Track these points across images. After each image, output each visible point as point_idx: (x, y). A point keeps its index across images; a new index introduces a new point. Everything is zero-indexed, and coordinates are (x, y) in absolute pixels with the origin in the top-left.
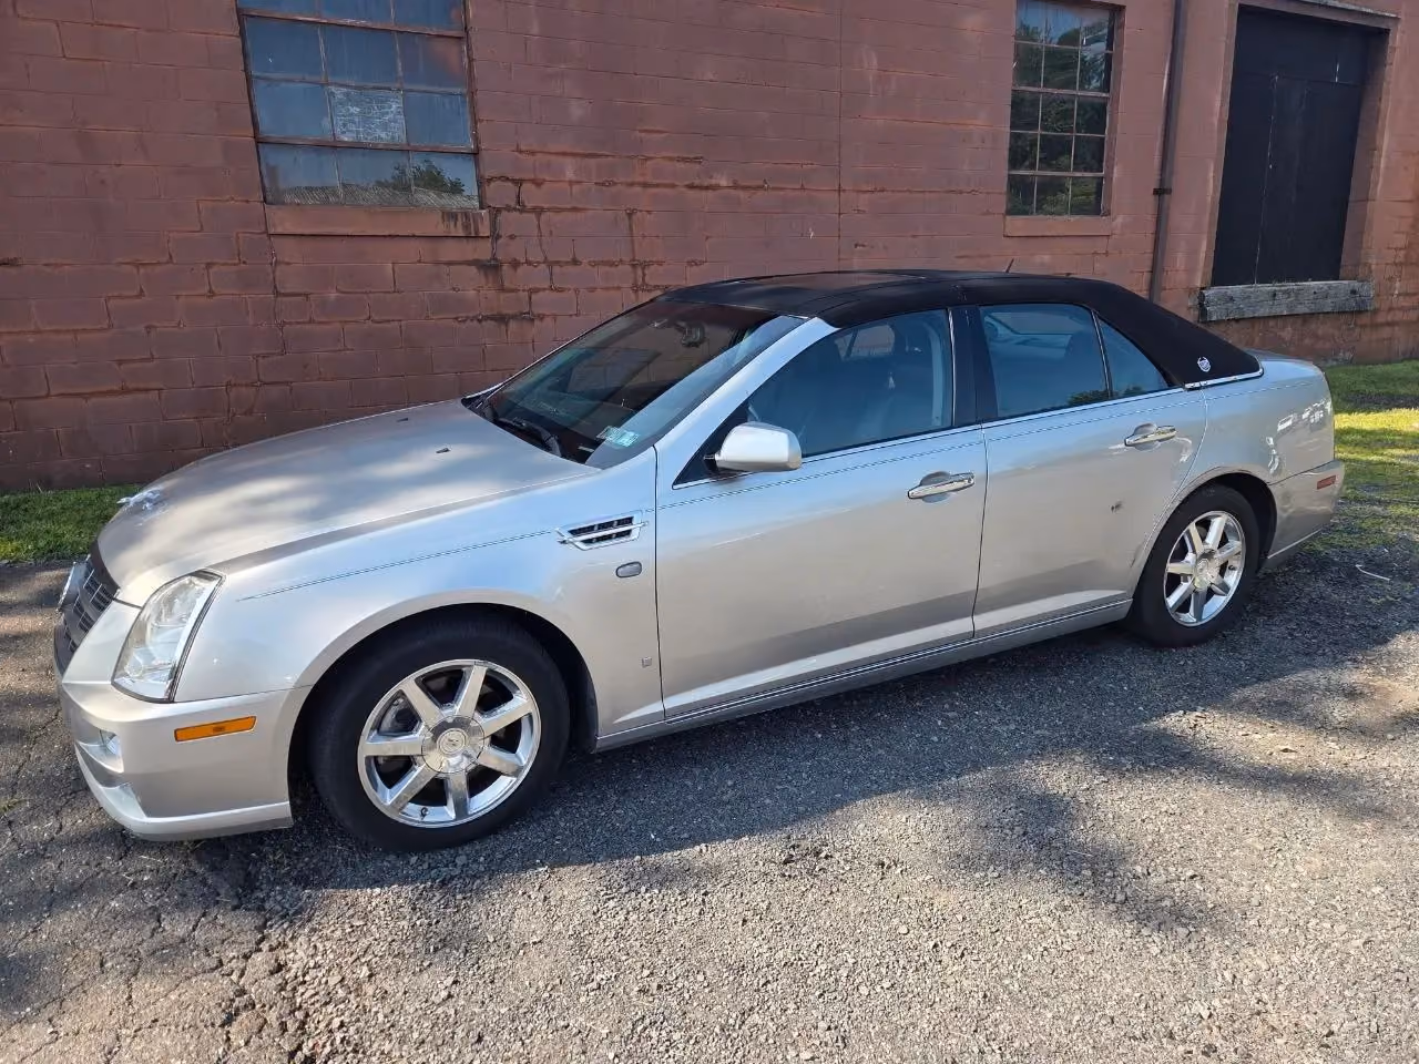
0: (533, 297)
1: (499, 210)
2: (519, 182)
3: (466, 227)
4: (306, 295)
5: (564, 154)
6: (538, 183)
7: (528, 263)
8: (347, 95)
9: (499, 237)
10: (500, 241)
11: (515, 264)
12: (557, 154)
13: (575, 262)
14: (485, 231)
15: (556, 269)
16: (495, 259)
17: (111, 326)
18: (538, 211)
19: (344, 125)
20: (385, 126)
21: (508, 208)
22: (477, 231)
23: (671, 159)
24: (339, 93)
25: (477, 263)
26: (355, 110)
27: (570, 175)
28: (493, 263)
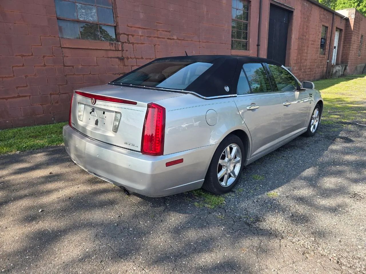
0: (132, 67)
1: (123, 43)
2: (128, 35)
3: (115, 47)
4: (73, 66)
5: (139, 28)
6: (133, 36)
7: (131, 58)
8: (81, 6)
9: (124, 50)
10: (124, 52)
11: (128, 58)
12: (137, 28)
13: (142, 58)
14: (120, 49)
15: (138, 60)
16: (123, 57)
17: (14, 76)
18: (133, 44)
19: (81, 16)
20: (92, 17)
21: (125, 42)
22: (118, 49)
23: (164, 31)
24: (79, 5)
25: (118, 58)
26: (84, 11)
27: (140, 34)
28: (122, 58)
